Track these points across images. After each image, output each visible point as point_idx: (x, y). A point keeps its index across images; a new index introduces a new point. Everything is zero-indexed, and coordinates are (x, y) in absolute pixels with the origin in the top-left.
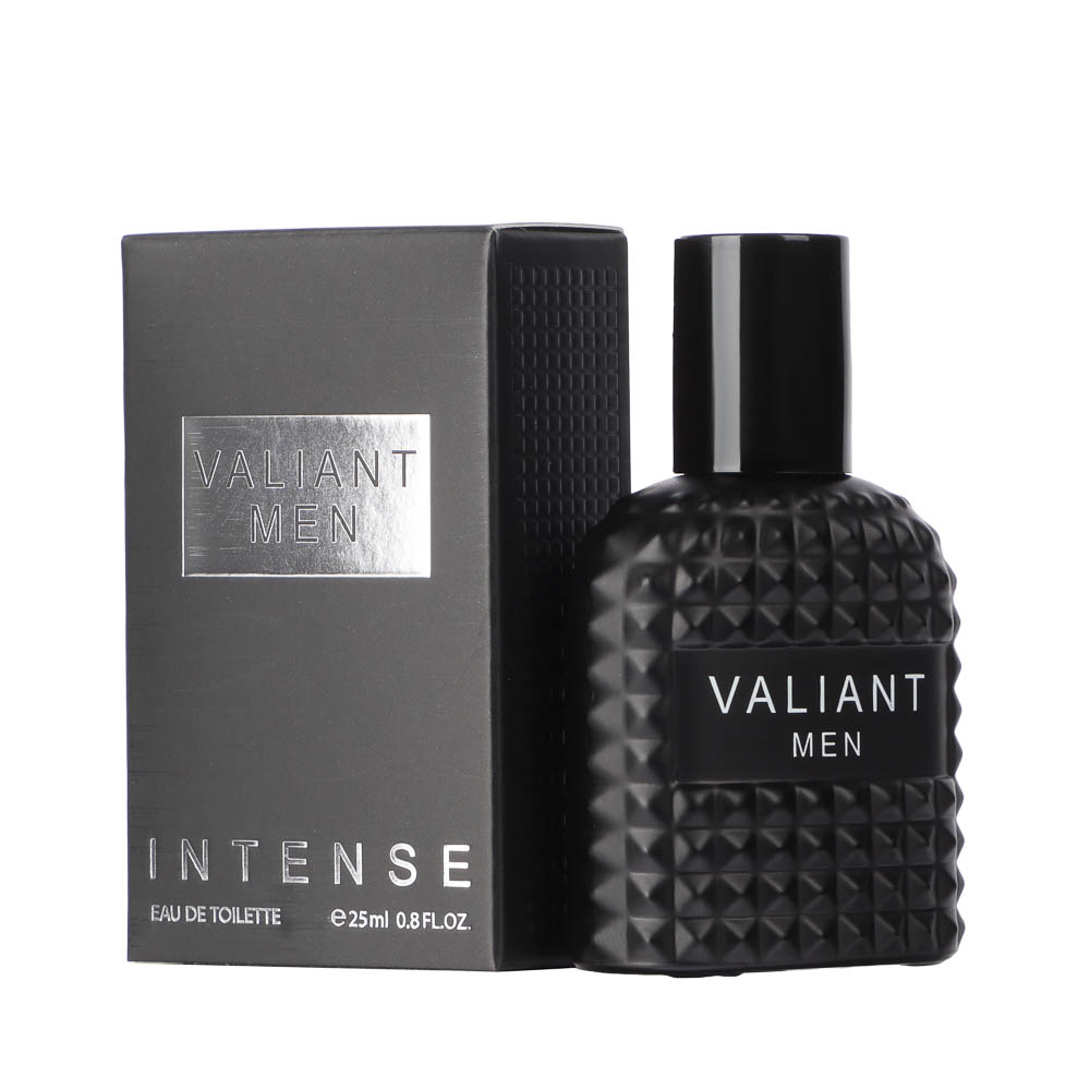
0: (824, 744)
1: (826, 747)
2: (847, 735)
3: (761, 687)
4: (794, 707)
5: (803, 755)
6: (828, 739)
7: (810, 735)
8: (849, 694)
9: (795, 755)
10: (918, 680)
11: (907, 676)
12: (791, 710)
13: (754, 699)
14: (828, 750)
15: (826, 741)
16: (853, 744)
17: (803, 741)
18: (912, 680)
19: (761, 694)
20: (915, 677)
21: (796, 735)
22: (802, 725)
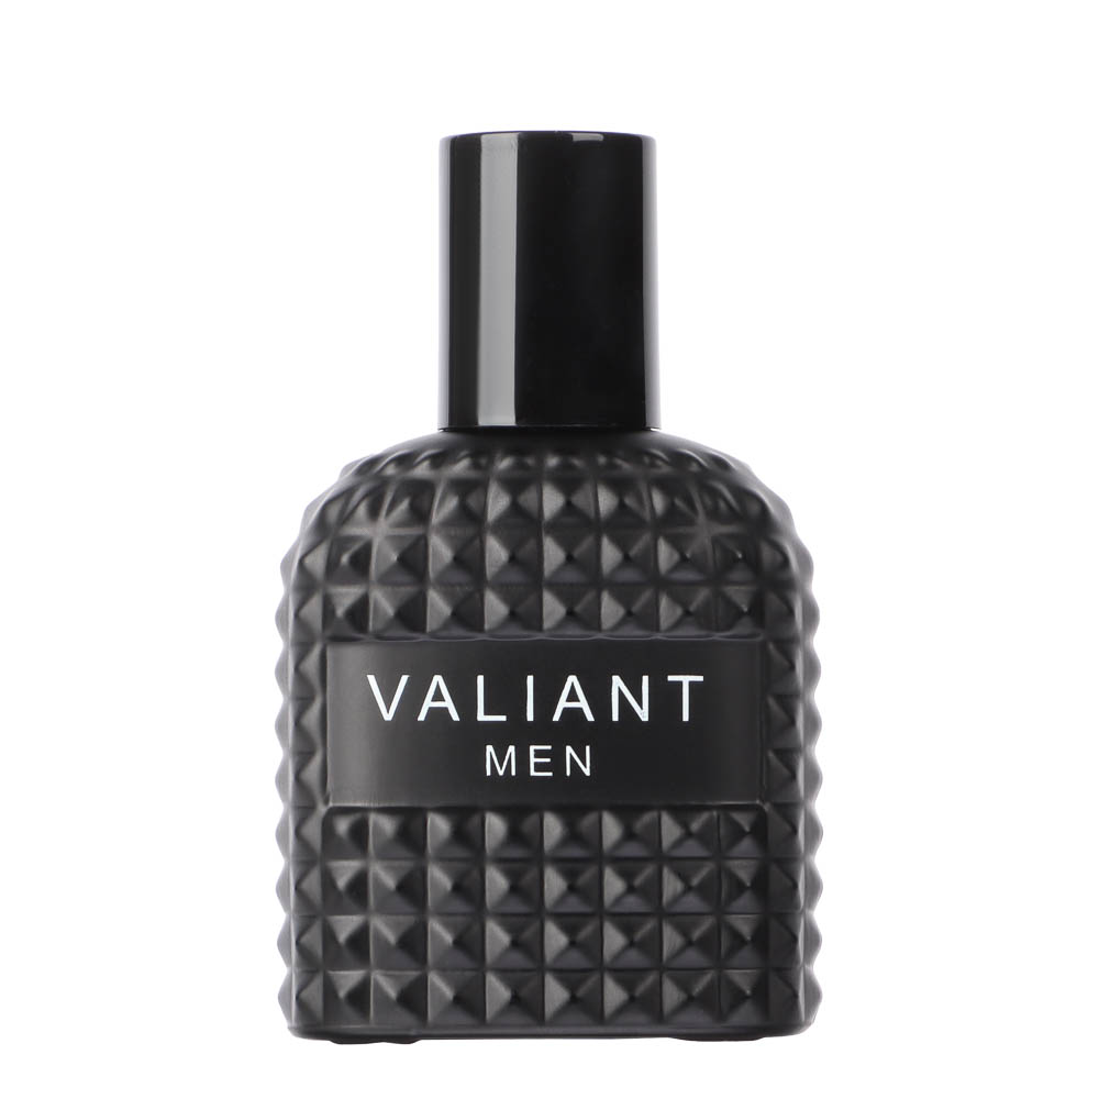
0: (533, 760)
1: (536, 764)
2: (569, 750)
3: (438, 688)
4: (486, 713)
5: (501, 773)
6: (538, 754)
7: (511, 749)
8: (573, 696)
9: (489, 773)
10: (691, 683)
11: (671, 678)
12: (481, 717)
13: (428, 703)
14: (539, 767)
15: (536, 756)
16: (580, 761)
17: (501, 756)
18: (680, 684)
19: (439, 697)
20: (686, 680)
21: (490, 749)
22: (499, 736)
